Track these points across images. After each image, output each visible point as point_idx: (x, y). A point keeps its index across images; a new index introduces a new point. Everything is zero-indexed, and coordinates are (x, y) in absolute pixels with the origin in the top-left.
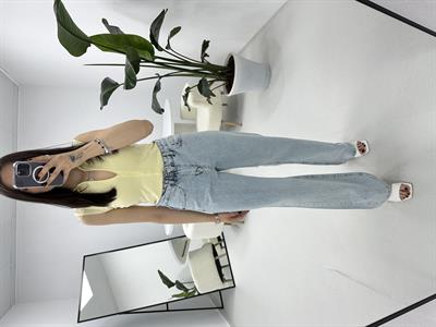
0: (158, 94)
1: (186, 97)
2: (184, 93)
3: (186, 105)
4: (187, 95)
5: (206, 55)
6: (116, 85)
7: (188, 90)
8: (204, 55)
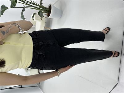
0: (24, 12)
1: (33, 17)
2: (33, 15)
3: (33, 19)
4: (34, 16)
5: (42, 3)
6: (7, 8)
7: (34, 14)
8: (41, 3)
